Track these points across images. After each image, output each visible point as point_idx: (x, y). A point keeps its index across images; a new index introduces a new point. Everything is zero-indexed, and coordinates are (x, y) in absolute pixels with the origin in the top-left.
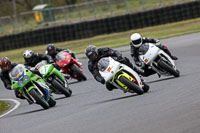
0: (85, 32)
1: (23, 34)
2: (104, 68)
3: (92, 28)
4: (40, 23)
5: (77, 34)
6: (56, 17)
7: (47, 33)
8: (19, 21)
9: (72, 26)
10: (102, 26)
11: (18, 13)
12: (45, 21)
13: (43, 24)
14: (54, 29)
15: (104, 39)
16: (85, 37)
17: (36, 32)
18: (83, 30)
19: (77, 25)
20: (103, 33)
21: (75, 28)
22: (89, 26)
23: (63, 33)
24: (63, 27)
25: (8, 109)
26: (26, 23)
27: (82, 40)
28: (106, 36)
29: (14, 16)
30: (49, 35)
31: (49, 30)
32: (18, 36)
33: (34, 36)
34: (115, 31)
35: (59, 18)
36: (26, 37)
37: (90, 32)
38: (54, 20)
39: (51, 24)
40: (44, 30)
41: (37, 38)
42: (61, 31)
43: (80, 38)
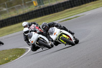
0: (60, 8)
1: (28, 13)
2: (52, 33)
3: (63, 6)
4: (36, 7)
5: (56, 10)
6: (44, 2)
7: (40, 11)
8: (25, 7)
9: (53, 6)
10: (68, 4)
11: (25, 2)
12: (39, 5)
13: (38, 7)
14: (44, 9)
15: (70, 11)
16: (60, 11)
17: (35, 11)
18: (59, 7)
19: (56, 5)
20: (69, 8)
21: (55, 7)
22: (61, 5)
23: (49, 10)
24: (48, 7)
25: (25, 52)
26: (29, 7)
27: (59, 13)
28: (70, 9)
29: (23, 4)
30: (42, 12)
31: (41, 9)
32: (26, 14)
33: (34, 13)
34: (75, 6)
35: (46, 3)
36: (30, 14)
37: (62, 8)
38: (43, 4)
39: (42, 6)
40: (39, 10)
41: (35, 14)
42: (47, 9)
43: (58, 12)
